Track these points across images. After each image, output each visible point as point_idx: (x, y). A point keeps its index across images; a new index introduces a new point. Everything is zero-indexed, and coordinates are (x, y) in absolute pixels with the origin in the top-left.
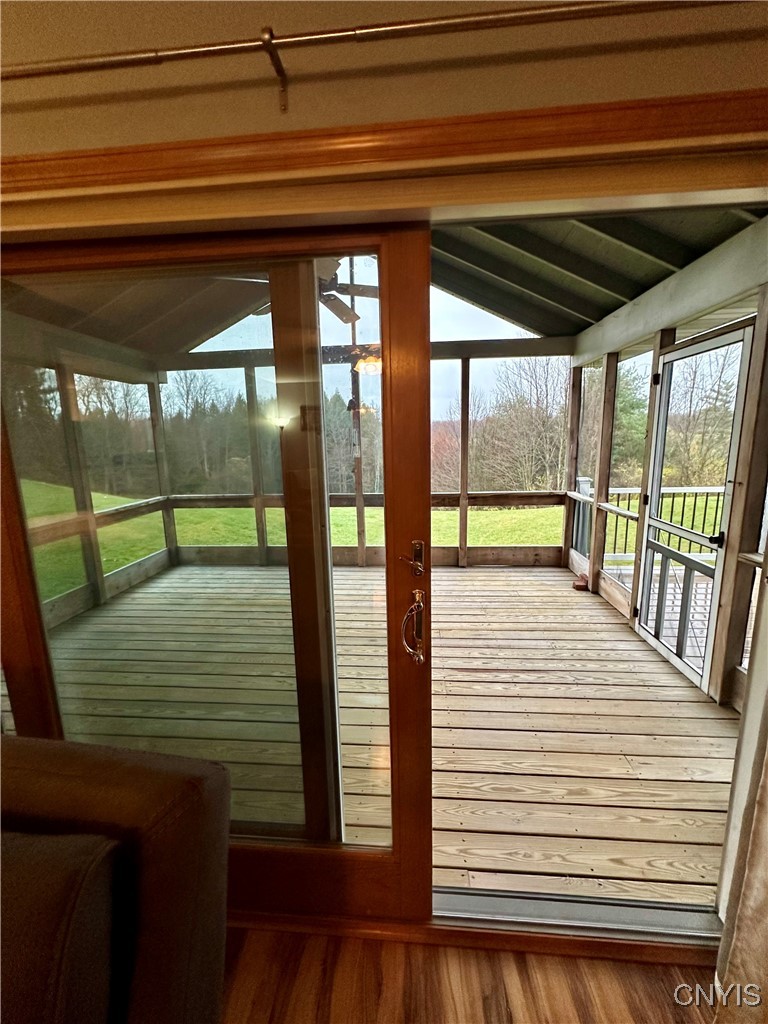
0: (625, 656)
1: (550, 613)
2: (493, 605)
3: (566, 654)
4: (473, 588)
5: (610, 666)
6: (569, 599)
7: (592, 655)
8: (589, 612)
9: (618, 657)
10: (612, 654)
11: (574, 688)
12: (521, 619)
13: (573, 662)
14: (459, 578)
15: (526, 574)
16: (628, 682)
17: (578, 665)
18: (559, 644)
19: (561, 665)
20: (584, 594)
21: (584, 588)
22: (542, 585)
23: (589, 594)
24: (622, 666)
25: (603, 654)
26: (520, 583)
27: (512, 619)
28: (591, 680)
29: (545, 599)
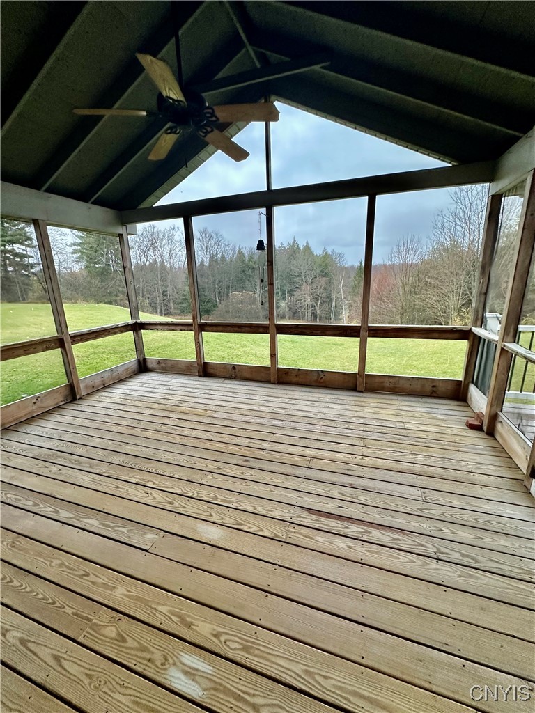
0: (510, 527)
1: (432, 453)
2: (375, 436)
3: (435, 512)
4: (361, 414)
5: (487, 540)
6: (457, 439)
7: (468, 518)
8: (478, 458)
9: (500, 528)
10: (494, 520)
11: (433, 565)
12: (398, 456)
13: (440, 525)
14: (353, 403)
15: (419, 405)
16: (506, 569)
17: (446, 531)
18: (430, 495)
19: (425, 526)
20: (476, 434)
21: (477, 428)
22: (433, 418)
23: (483, 435)
24: (502, 542)
25: (483, 519)
26: (410, 414)
27: (388, 455)
28: (456, 556)
29: (431, 436)
